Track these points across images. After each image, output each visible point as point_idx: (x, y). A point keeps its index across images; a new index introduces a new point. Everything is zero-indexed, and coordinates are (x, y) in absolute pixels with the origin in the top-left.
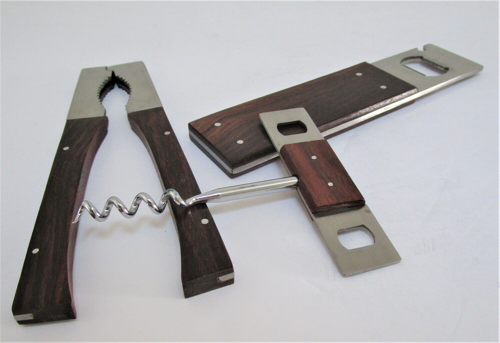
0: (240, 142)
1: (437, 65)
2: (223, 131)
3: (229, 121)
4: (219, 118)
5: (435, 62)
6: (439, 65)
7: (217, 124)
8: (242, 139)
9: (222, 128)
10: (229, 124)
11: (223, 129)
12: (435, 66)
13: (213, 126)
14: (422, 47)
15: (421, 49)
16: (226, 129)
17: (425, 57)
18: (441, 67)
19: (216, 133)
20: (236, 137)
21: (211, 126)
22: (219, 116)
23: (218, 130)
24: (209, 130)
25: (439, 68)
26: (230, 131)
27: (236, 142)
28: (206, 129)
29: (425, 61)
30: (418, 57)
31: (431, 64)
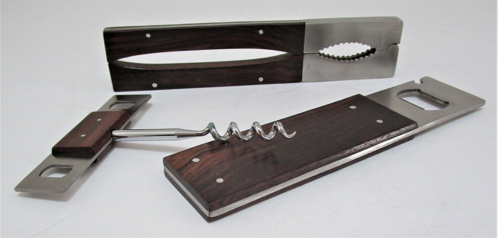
0: (220, 180)
1: (436, 98)
2: (202, 168)
3: (209, 156)
4: (198, 153)
6: (438, 99)
7: (196, 160)
8: (222, 177)
9: (200, 165)
10: (208, 159)
11: (202, 165)
12: (433, 99)
13: (191, 161)
15: (418, 82)
16: (204, 166)
17: (422, 90)
18: (441, 101)
19: (193, 169)
20: (216, 174)
21: (188, 162)
22: (198, 151)
23: (196, 167)
24: (186, 165)
25: (438, 101)
26: (209, 168)
27: (215, 180)
28: (183, 165)
29: (422, 94)
30: (415, 90)
31: (430, 98)
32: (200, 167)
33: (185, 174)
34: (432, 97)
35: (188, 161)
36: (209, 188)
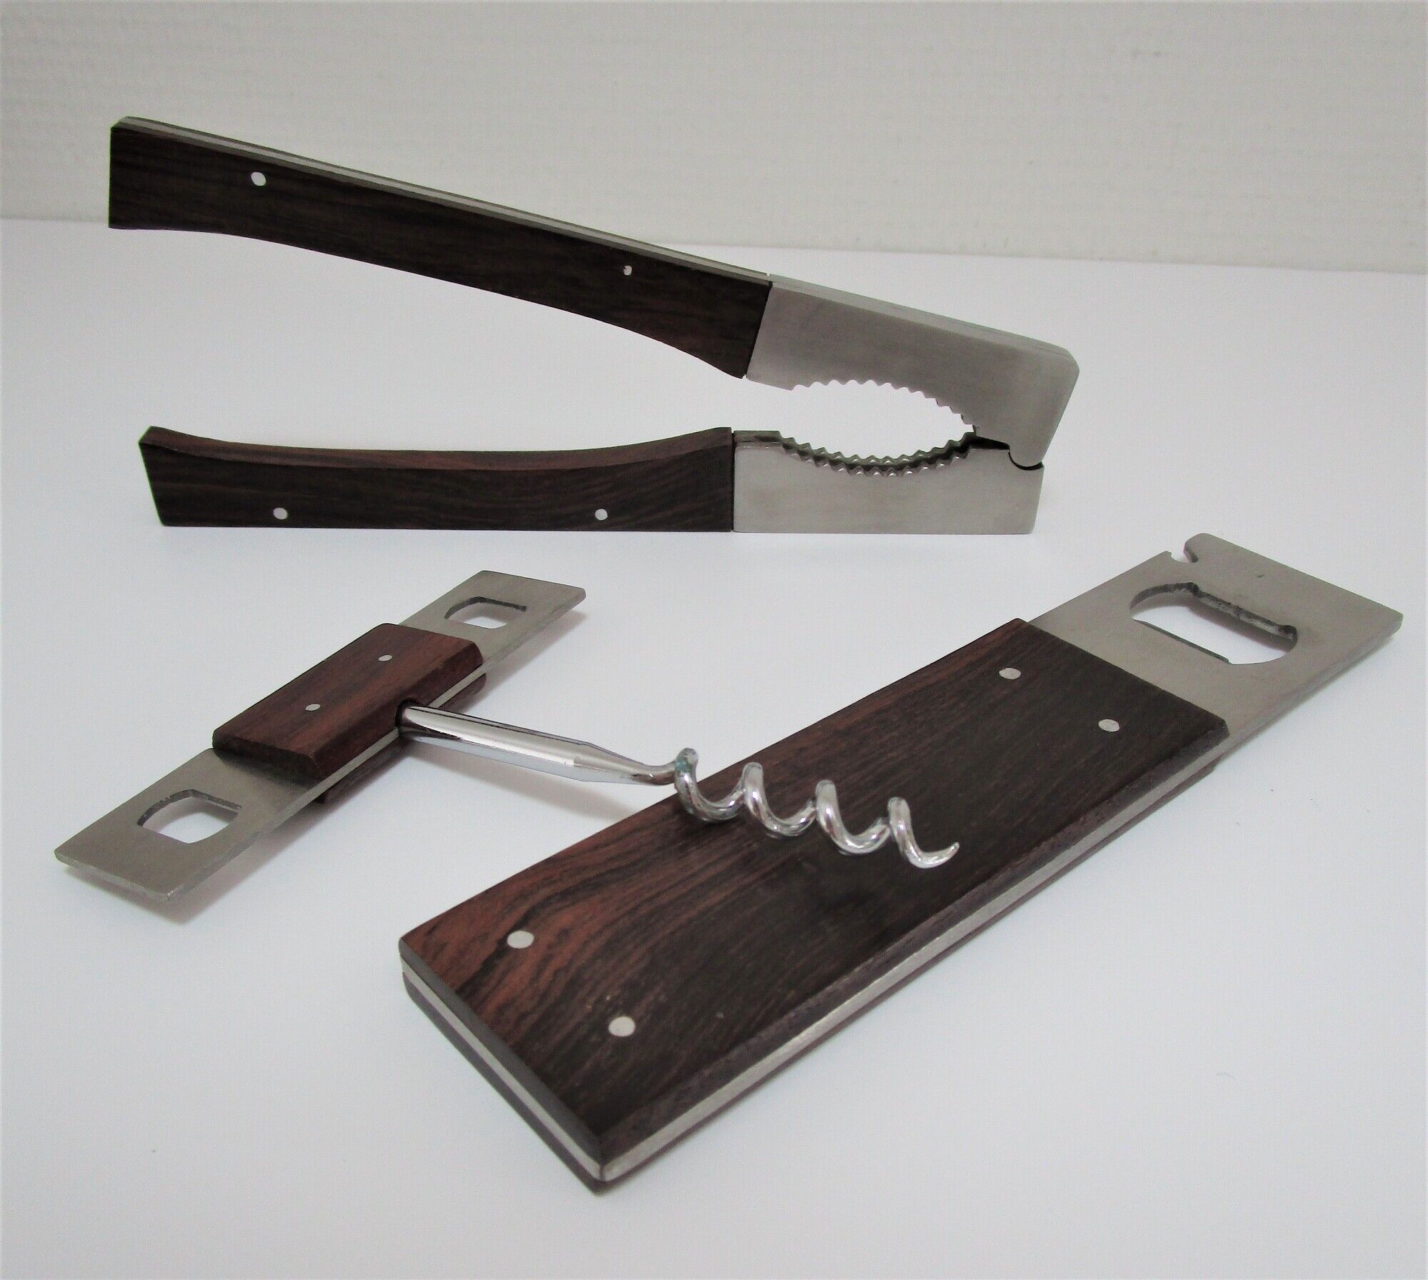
0: (622, 1026)
1: (1250, 615)
2: (548, 974)
3: (565, 918)
4: (524, 908)
5: (1246, 606)
6: (1257, 618)
7: (520, 940)
8: (627, 1012)
9: (543, 955)
10: (564, 933)
11: (546, 960)
12: (1243, 618)
13: (503, 948)
14: (1182, 547)
15: (1178, 554)
16: (556, 963)
17: (1203, 588)
18: (1269, 622)
19: (516, 982)
20: (600, 1000)
21: (492, 949)
22: (523, 896)
23: (525, 969)
24: (488, 965)
25: (1259, 624)
26: (573, 970)
27: (603, 1027)
28: (475, 967)
29: (1204, 600)
30: (1179, 586)
31: (1231, 612)
32: (540, 972)
33: (491, 1007)
34: (1239, 610)
35: (490, 949)
36: (588, 1065)
